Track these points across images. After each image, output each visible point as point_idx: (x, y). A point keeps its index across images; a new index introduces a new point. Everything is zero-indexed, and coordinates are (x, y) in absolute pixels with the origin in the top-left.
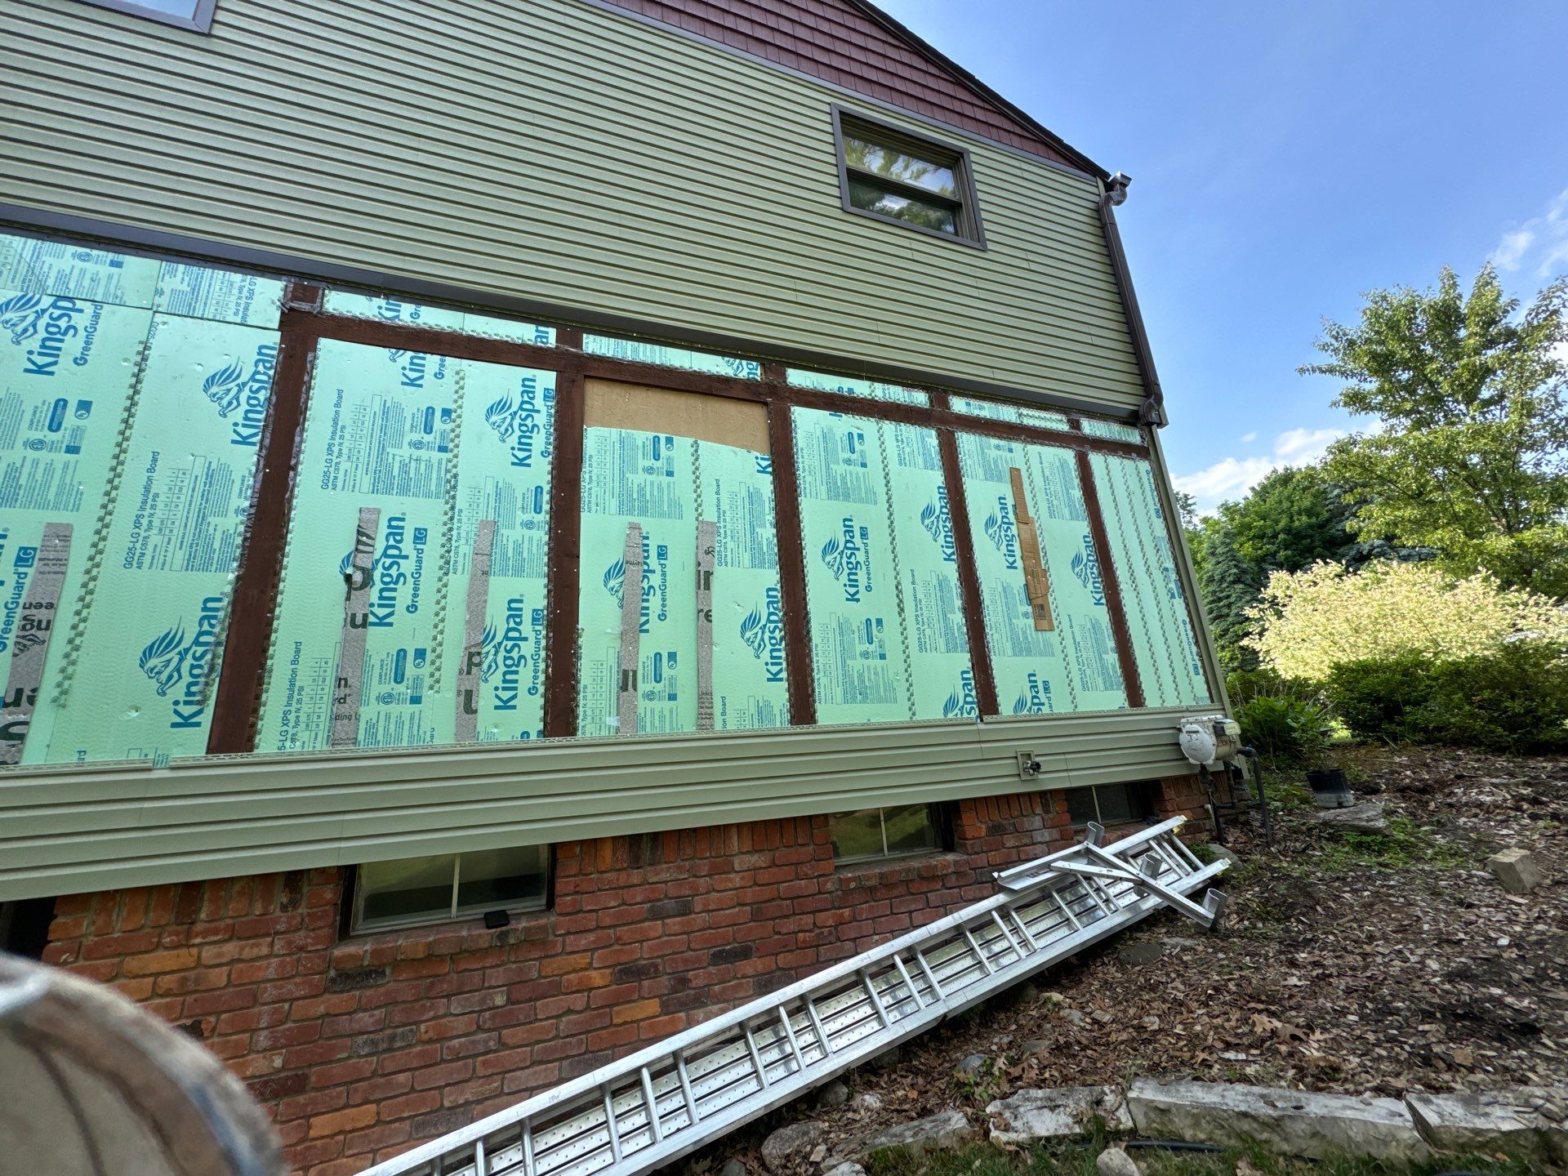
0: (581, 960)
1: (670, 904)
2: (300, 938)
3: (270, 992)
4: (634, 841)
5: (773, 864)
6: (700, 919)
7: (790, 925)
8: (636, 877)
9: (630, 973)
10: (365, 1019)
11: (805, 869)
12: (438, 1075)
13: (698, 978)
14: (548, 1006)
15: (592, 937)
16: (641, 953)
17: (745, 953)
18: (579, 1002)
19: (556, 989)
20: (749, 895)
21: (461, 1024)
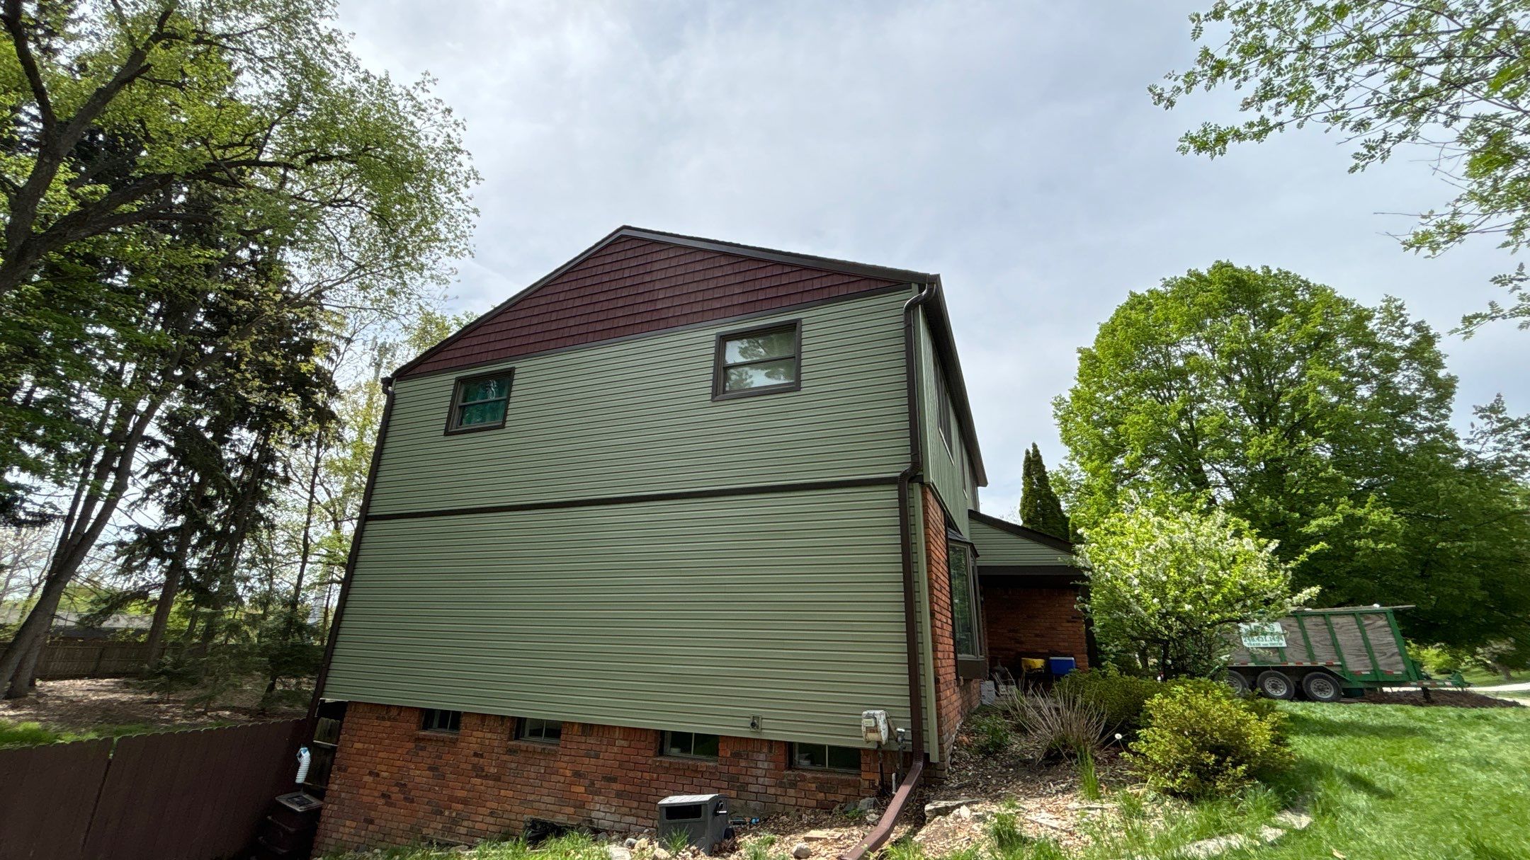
0: (564, 765)
1: (593, 753)
2: (502, 736)
3: (496, 750)
4: (584, 725)
5: (629, 747)
6: (601, 762)
7: (631, 774)
8: (583, 739)
9: (577, 774)
10: (513, 765)
11: (642, 752)
12: (527, 789)
13: (598, 785)
14: (554, 778)
15: (567, 758)
16: (583, 769)
17: (614, 780)
18: (562, 779)
19: (557, 773)
20: (619, 757)
21: (533, 775)
